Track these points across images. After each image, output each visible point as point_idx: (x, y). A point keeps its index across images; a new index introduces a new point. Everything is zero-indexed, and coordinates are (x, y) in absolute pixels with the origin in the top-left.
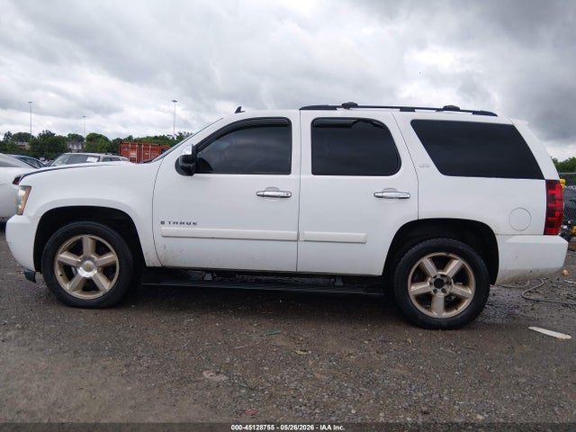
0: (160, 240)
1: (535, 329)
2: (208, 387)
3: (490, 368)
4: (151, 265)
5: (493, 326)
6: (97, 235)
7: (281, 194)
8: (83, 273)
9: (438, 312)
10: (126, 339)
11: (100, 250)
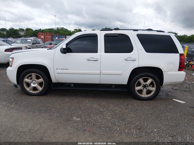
0: (56, 75)
1: (174, 100)
2: (75, 122)
3: (160, 114)
4: (54, 82)
5: (161, 99)
6: (36, 73)
7: (95, 59)
8: (33, 85)
9: (144, 95)
10: (48, 107)
11: (38, 78)
